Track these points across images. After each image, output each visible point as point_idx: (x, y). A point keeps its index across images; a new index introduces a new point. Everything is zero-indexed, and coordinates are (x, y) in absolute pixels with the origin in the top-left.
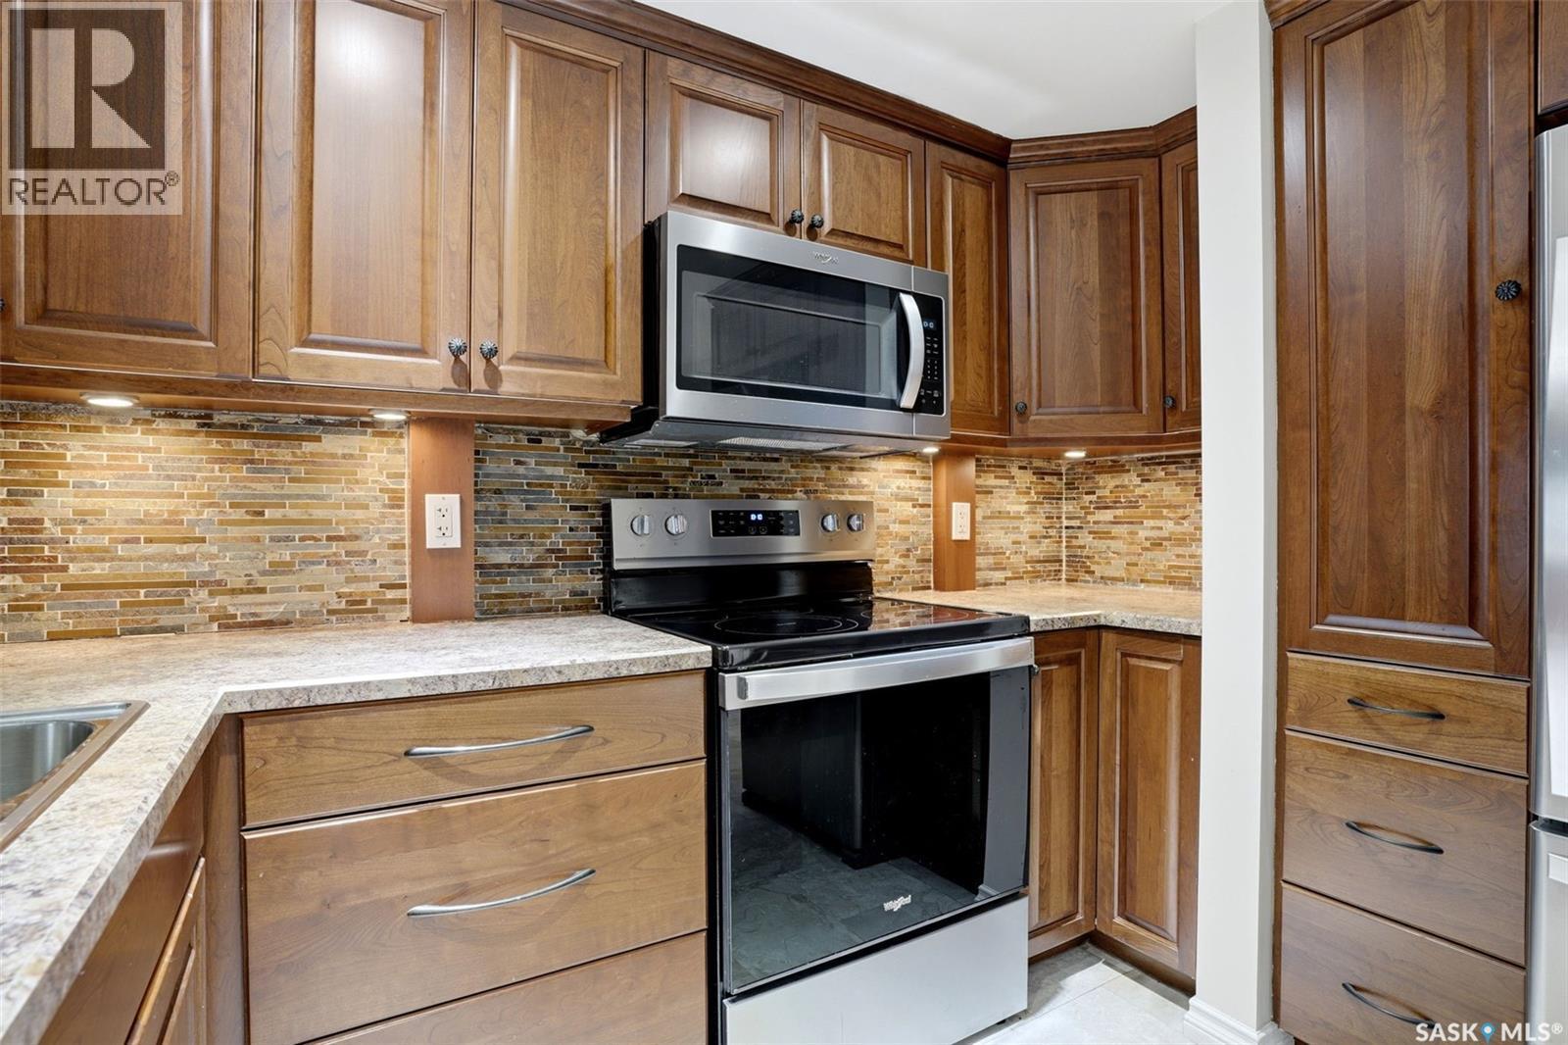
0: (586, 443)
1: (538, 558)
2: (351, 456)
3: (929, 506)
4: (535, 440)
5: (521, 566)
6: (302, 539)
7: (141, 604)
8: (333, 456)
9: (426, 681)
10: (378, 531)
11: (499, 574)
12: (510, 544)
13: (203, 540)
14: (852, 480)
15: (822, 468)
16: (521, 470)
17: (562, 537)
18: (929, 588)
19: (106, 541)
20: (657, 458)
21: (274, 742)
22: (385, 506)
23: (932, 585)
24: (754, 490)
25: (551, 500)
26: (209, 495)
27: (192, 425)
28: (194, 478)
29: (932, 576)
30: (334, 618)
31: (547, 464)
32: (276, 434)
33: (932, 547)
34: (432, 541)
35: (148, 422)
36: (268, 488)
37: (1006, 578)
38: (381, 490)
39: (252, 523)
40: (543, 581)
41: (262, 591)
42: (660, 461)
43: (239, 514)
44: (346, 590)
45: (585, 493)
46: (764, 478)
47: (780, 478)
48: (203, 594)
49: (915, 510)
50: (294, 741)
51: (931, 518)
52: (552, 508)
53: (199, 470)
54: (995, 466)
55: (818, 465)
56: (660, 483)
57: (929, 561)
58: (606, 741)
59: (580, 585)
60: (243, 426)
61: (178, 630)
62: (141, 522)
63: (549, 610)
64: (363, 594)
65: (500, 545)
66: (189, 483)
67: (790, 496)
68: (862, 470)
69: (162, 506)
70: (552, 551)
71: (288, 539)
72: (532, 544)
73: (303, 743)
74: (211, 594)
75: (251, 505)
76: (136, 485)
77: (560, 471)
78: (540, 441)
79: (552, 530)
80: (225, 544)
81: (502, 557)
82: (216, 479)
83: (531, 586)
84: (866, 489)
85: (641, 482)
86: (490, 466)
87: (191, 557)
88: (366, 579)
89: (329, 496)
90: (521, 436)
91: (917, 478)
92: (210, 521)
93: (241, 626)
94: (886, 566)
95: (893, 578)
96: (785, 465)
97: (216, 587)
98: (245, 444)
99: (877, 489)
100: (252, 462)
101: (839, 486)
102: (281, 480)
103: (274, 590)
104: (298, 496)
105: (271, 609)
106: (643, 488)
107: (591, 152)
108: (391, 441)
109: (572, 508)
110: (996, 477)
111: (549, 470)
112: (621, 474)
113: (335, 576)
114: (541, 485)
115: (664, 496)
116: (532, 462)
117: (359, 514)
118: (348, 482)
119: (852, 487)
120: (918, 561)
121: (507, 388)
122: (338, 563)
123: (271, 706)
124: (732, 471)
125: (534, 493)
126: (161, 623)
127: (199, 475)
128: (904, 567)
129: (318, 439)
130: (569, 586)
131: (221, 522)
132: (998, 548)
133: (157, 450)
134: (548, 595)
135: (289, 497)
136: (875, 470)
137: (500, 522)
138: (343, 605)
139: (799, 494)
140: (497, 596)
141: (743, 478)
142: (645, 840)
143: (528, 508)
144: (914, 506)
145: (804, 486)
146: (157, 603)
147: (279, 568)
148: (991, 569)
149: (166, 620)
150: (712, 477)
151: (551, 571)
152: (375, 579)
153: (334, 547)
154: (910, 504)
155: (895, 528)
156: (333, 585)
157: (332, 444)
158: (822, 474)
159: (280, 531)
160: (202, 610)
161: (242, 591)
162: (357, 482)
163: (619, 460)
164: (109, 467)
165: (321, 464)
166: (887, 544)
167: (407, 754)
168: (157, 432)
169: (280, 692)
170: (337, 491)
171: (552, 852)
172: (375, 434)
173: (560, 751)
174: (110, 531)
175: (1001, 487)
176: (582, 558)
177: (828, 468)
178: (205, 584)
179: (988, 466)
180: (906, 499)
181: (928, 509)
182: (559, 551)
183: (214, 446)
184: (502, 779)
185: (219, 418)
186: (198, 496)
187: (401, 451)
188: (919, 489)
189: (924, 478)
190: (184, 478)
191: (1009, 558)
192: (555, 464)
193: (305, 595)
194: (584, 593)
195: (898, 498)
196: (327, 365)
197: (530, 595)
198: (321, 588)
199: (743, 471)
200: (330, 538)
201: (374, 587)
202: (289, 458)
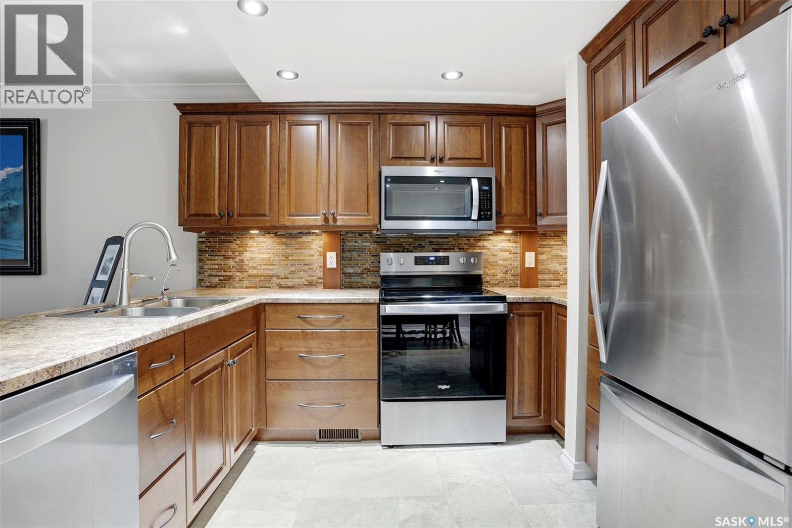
0: (377, 235)
1: (362, 271)
2: (310, 242)
3: (518, 253)
4: (361, 235)
5: (356, 273)
6: (298, 265)
7: (263, 280)
8: (305, 242)
9: (302, 300)
10: (316, 263)
11: (350, 276)
12: (353, 267)
13: (275, 265)
14: (480, 244)
15: (467, 240)
16: (356, 244)
17: (369, 265)
18: (518, 287)
19: (256, 265)
20: (401, 239)
21: (271, 310)
22: (318, 256)
23: (519, 285)
24: (438, 249)
25: (365, 253)
26: (277, 253)
27: (273, 235)
28: (273, 249)
29: (519, 281)
30: (305, 287)
31: (364, 242)
32: (292, 237)
33: (519, 270)
34: (329, 266)
35: (264, 235)
36: (289, 251)
37: (560, 284)
38: (317, 251)
39: (286, 260)
40: (363, 278)
41: (288, 278)
42: (402, 240)
43: (283, 258)
44: (308, 279)
45: (377, 251)
46: (442, 244)
47: (448, 244)
48: (275, 279)
49: (510, 256)
50: (275, 311)
51: (519, 259)
52: (366, 256)
53: (274, 247)
54: (554, 236)
55: (465, 239)
56: (402, 247)
57: (518, 275)
58: (348, 320)
59: (375, 280)
60: (284, 235)
61: (270, 287)
62: (262, 260)
63: (365, 287)
64: (313, 280)
65: (350, 267)
66: (273, 250)
67: (453, 251)
68: (485, 240)
69: (267, 256)
70: (366, 269)
71: (294, 265)
72: (360, 267)
73: (277, 311)
74: (277, 279)
75: (285, 256)
76: (262, 251)
77: (368, 244)
78: (362, 235)
79: (366, 262)
80: (280, 266)
81: (350, 270)
82: (278, 249)
83: (360, 280)
84: (486, 247)
85: (395, 247)
86: (347, 244)
87: (272, 269)
88: (313, 276)
89: (304, 253)
90: (356, 234)
91: (512, 242)
92: (276, 260)
93: (283, 287)
94: (496, 277)
95: (499, 282)
96: (450, 239)
97: (278, 277)
98: (284, 240)
99: (492, 247)
100: (286, 244)
101: (474, 246)
102: (293, 249)
103: (291, 278)
104: (297, 253)
105: (290, 284)
106: (396, 249)
107: (363, 151)
108: (320, 237)
109: (372, 256)
110: (554, 241)
111: (365, 244)
112: (388, 244)
113: (306, 275)
114: (363, 249)
115: (403, 252)
116: (360, 241)
117: (312, 258)
118: (309, 249)
119: (480, 246)
120: (512, 275)
121: (339, 223)
122: (306, 272)
123: (270, 302)
124: (429, 242)
125: (361, 251)
126: (267, 286)
127: (274, 248)
128: (505, 278)
129: (301, 238)
130: (371, 280)
131: (279, 260)
132: (556, 271)
133: (266, 242)
134: (365, 283)
135: (294, 253)
136: (491, 240)
137: (350, 260)
138: (307, 283)
139: (456, 250)
140: (349, 282)
141: (433, 244)
142: (359, 349)
143: (358, 256)
144: (510, 254)
145: (458, 247)
146: (266, 281)
147: (292, 272)
148: (551, 280)
149: (267, 285)
150: (421, 244)
151: (365, 276)
152: (316, 276)
153: (305, 267)
154: (508, 253)
155: (501, 262)
156: (305, 277)
157: (305, 239)
158: (467, 242)
159: (292, 263)
160: (275, 283)
161: (284, 278)
162: (311, 249)
163: (388, 240)
164: (256, 247)
165: (302, 244)
166: (497, 269)
167: (299, 317)
168: (266, 237)
169: (272, 299)
170: (305, 251)
171: (333, 347)
172: (315, 236)
173: (335, 321)
174: (257, 262)
175: (557, 245)
176: (376, 271)
177: (469, 240)
178: (276, 276)
179: (550, 236)
180: (506, 251)
181: (517, 255)
182: (368, 269)
183: (278, 240)
184: (320, 326)
185: (279, 233)
186: (275, 253)
187: (322, 240)
188: (512, 247)
189: (515, 242)
190: (271, 249)
191: (562, 275)
192: (367, 242)
193: (298, 280)
194: (376, 283)
195: (502, 250)
196: (294, 220)
197: (359, 283)
198: (301, 278)
199: (433, 242)
200: (304, 265)
201: (315, 278)
202: (295, 243)
